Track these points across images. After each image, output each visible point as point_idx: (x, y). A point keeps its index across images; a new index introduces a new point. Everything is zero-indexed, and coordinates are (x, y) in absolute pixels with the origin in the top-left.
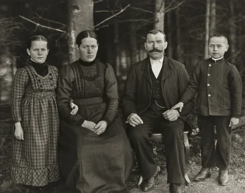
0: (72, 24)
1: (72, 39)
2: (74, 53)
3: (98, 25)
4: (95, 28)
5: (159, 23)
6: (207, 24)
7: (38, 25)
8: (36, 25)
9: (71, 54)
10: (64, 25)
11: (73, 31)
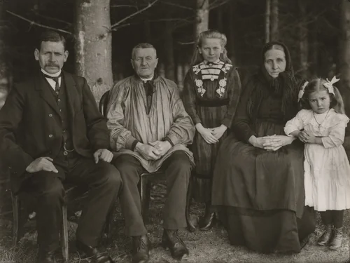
0: (80, 22)
1: (79, 43)
2: (83, 62)
3: (117, 24)
4: (112, 28)
5: (202, 23)
6: (268, 25)
7: (33, 23)
8: (29, 23)
9: (79, 63)
10: (70, 24)
11: (81, 32)
